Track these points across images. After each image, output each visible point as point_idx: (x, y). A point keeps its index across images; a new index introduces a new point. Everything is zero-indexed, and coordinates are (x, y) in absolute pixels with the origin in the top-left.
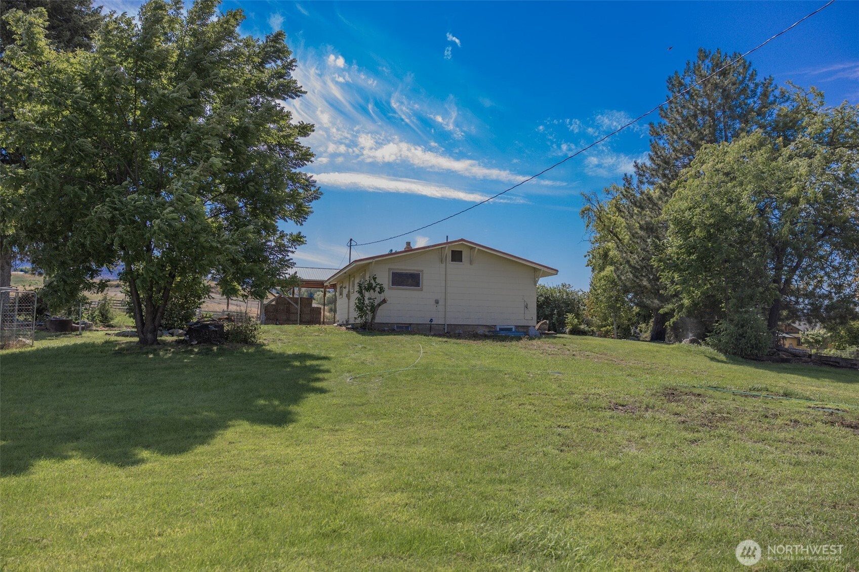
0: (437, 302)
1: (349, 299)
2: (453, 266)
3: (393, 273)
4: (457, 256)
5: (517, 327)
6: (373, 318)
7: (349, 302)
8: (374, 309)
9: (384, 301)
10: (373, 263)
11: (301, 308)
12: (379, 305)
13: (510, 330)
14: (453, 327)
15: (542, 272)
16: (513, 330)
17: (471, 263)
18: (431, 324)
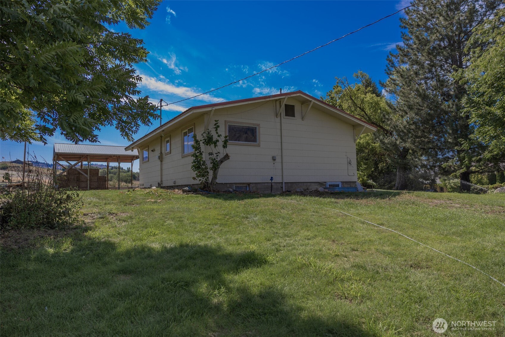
0: (274, 159)
1: (161, 161)
2: (287, 121)
3: (230, 127)
4: (290, 111)
5: (343, 183)
6: (215, 177)
7: (161, 164)
8: (216, 166)
9: (227, 157)
10: (212, 113)
11: (90, 177)
12: (222, 161)
13: (338, 186)
14: (290, 185)
15: (364, 128)
16: (340, 186)
17: (303, 118)
18: (271, 183)
